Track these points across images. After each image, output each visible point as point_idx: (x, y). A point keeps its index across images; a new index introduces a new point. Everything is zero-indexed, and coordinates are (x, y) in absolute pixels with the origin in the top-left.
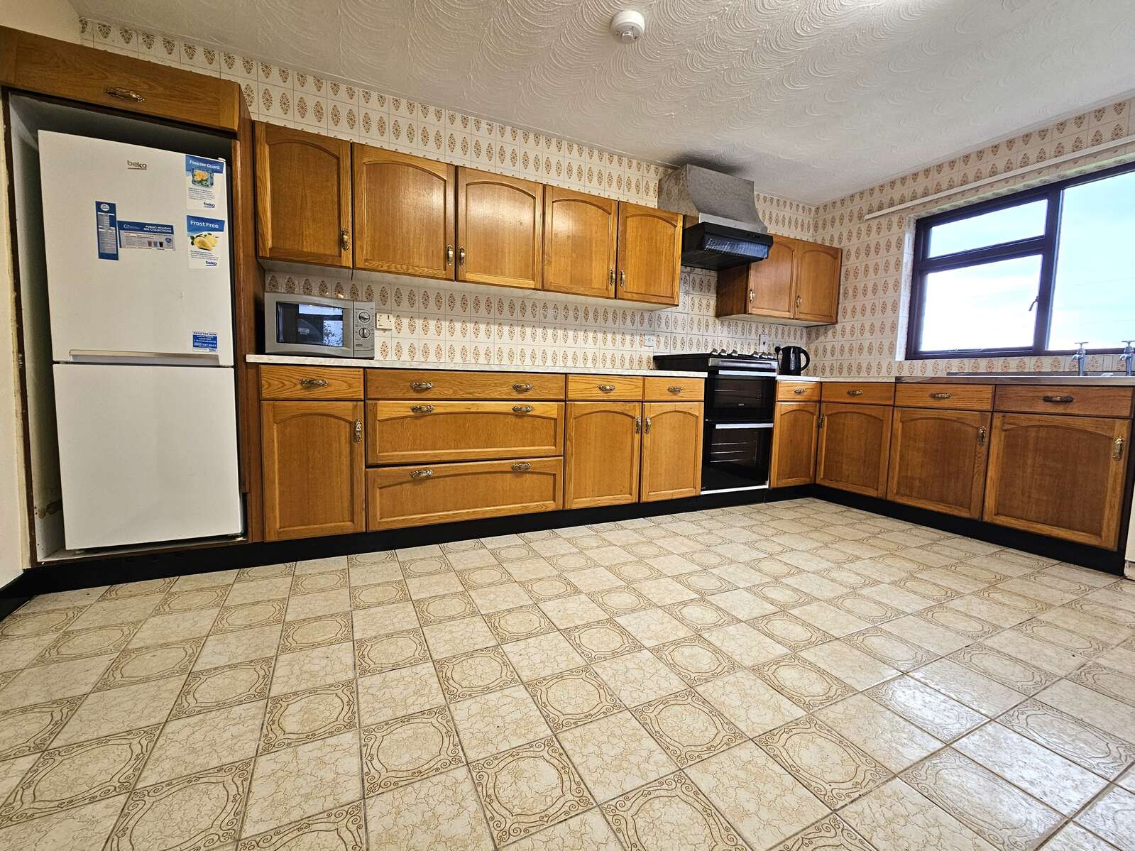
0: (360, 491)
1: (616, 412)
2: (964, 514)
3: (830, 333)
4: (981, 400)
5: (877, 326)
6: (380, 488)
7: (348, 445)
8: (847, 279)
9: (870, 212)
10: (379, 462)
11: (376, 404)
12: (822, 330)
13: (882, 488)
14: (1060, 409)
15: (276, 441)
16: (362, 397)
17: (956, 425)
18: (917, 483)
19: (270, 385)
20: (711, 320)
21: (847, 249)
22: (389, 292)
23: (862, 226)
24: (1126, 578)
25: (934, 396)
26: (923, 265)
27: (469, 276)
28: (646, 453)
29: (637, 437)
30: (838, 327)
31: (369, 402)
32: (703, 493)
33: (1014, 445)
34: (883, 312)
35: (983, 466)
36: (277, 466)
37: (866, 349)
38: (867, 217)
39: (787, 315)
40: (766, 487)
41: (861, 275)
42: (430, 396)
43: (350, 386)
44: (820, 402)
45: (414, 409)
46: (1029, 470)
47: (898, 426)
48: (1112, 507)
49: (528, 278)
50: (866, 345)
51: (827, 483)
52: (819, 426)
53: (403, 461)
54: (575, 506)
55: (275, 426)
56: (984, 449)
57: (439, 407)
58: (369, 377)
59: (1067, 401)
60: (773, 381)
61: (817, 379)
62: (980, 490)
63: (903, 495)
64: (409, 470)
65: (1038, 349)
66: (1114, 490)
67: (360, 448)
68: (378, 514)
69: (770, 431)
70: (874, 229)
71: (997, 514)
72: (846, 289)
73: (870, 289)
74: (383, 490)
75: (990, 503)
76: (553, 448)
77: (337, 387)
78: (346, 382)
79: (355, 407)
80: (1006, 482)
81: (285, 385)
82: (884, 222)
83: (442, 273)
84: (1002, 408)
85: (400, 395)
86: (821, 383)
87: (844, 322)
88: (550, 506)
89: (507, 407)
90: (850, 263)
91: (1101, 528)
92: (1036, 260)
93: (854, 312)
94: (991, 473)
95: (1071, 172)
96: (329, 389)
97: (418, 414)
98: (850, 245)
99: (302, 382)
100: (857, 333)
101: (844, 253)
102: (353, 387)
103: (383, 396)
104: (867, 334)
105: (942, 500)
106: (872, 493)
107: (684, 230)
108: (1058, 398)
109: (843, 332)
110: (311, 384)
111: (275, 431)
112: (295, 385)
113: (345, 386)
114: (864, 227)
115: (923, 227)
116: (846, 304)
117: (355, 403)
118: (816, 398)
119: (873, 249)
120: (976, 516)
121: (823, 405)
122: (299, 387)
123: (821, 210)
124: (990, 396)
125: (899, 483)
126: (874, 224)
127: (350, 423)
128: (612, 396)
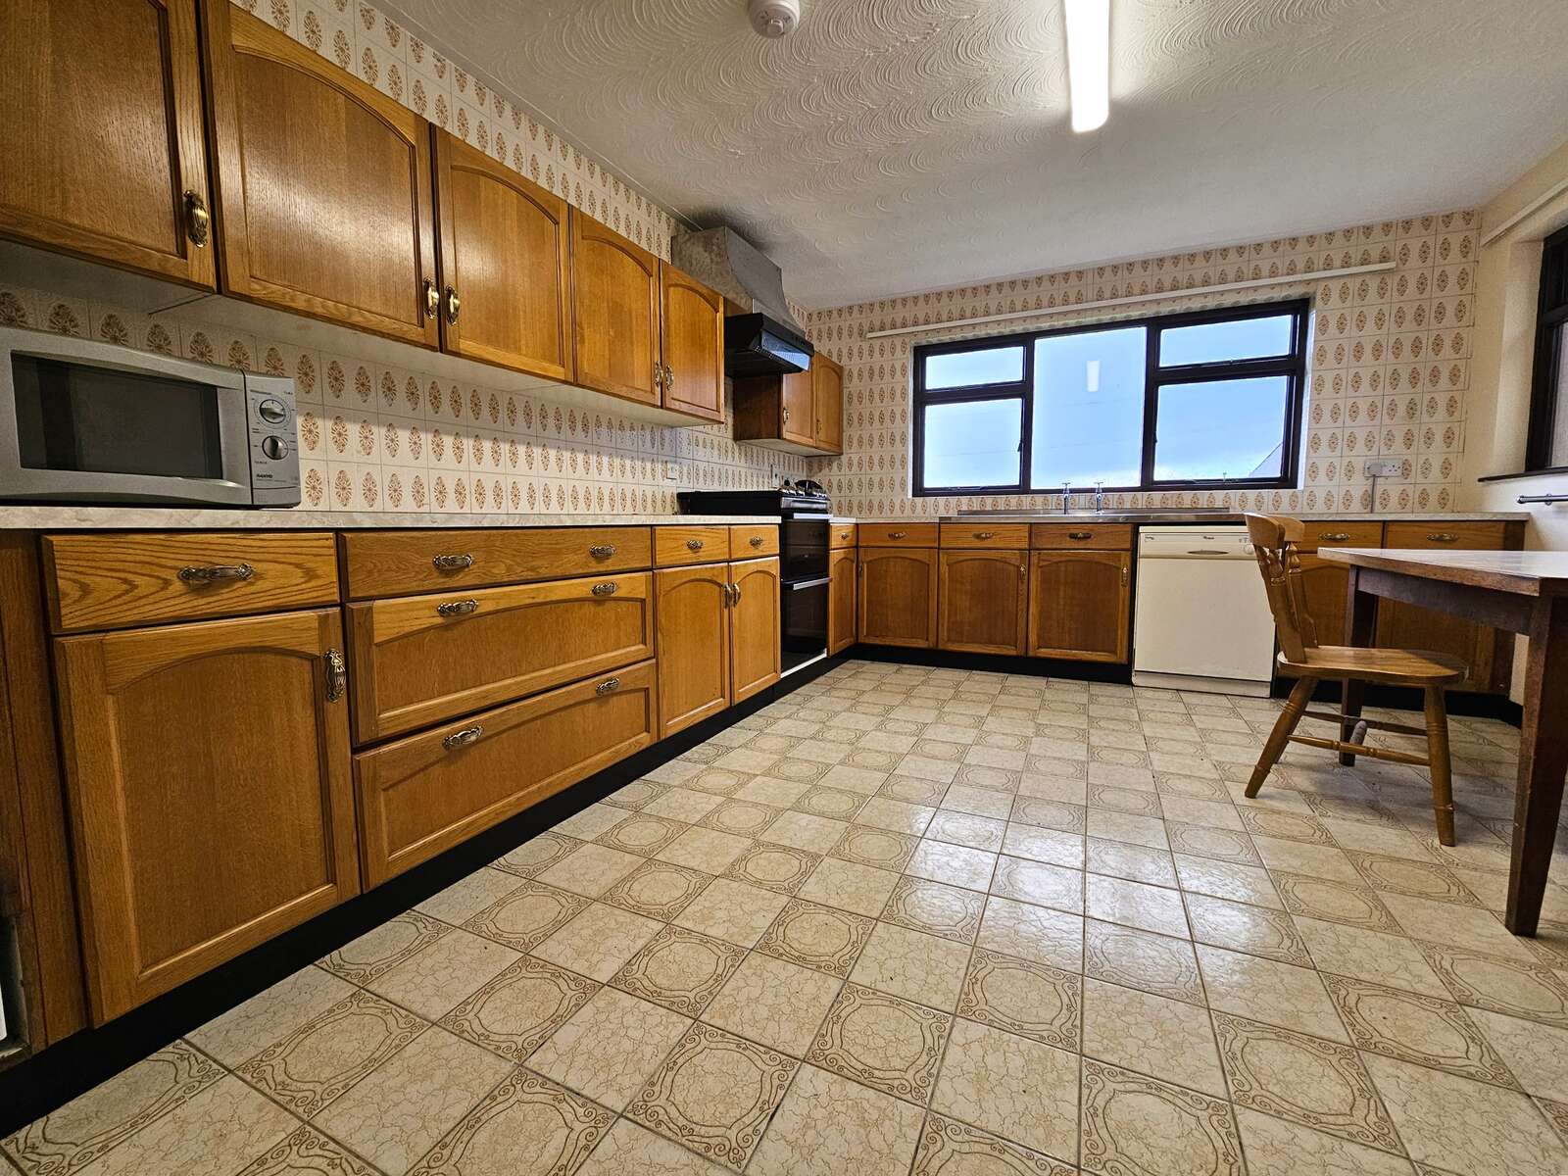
0: (343, 807)
1: (704, 580)
2: (1012, 652)
3: (835, 465)
4: (1019, 539)
5: (887, 459)
6: (384, 790)
7: (310, 712)
8: (850, 403)
9: (872, 330)
10: (385, 733)
11: (370, 609)
12: (825, 462)
13: (933, 639)
14: (1082, 544)
15: (114, 742)
16: (336, 597)
17: (999, 565)
18: (967, 628)
19: (85, 590)
20: (730, 442)
21: (847, 368)
22: (316, 366)
23: (863, 344)
24: (1133, 685)
25: (978, 537)
26: (924, 398)
27: (467, 345)
28: (735, 633)
29: (726, 611)
30: (844, 458)
31: (354, 606)
32: (783, 675)
33: (1049, 581)
34: (893, 444)
35: (1025, 605)
36: (121, 807)
37: (876, 485)
38: (869, 335)
39: (811, 442)
40: (824, 655)
41: (866, 401)
42: (470, 580)
43: (310, 574)
44: (857, 547)
45: (442, 612)
46: (1062, 603)
47: (944, 569)
48: (1123, 628)
49: (553, 362)
50: (876, 480)
51: (871, 641)
52: (859, 574)
53: (430, 719)
54: (671, 732)
55: (110, 700)
56: (1025, 587)
57: (487, 600)
58: (351, 550)
59: (1087, 537)
60: (826, 524)
61: (854, 521)
62: (1024, 626)
63: (954, 642)
64: (442, 735)
65: (1024, 488)
66: (1123, 611)
67: (337, 711)
68: (385, 845)
69: (825, 587)
70: (877, 350)
71: (1039, 647)
72: (850, 415)
73: (876, 418)
74: (391, 791)
75: (1033, 638)
76: (641, 646)
77: (278, 580)
78: (298, 566)
79: (323, 621)
80: (1044, 615)
81: (134, 587)
82: (887, 343)
83: (415, 332)
84: (1038, 546)
85: (414, 586)
86: (857, 524)
87: (851, 453)
88: (645, 740)
89: (582, 588)
90: (853, 386)
91: (1116, 646)
92: (1017, 403)
93: (860, 442)
94: (1033, 609)
95: (1045, 325)
96: (260, 585)
97: (450, 620)
98: (851, 365)
99: (186, 576)
100: (866, 465)
101: (846, 373)
102: (318, 577)
103: (382, 591)
104: (876, 468)
105: (990, 642)
106: (922, 644)
107: (726, 319)
108: (1080, 535)
109: (850, 466)
110: (205, 580)
111: (111, 714)
112: (167, 583)
113: (298, 576)
114: (865, 346)
115: (921, 353)
116: (851, 432)
117: (322, 612)
118: (854, 543)
119: (877, 372)
120: (1023, 653)
121: (861, 551)
122: (178, 586)
123: (815, 316)
124: (1027, 534)
125: (949, 630)
126: (877, 344)
127: (312, 659)
128: (703, 555)
